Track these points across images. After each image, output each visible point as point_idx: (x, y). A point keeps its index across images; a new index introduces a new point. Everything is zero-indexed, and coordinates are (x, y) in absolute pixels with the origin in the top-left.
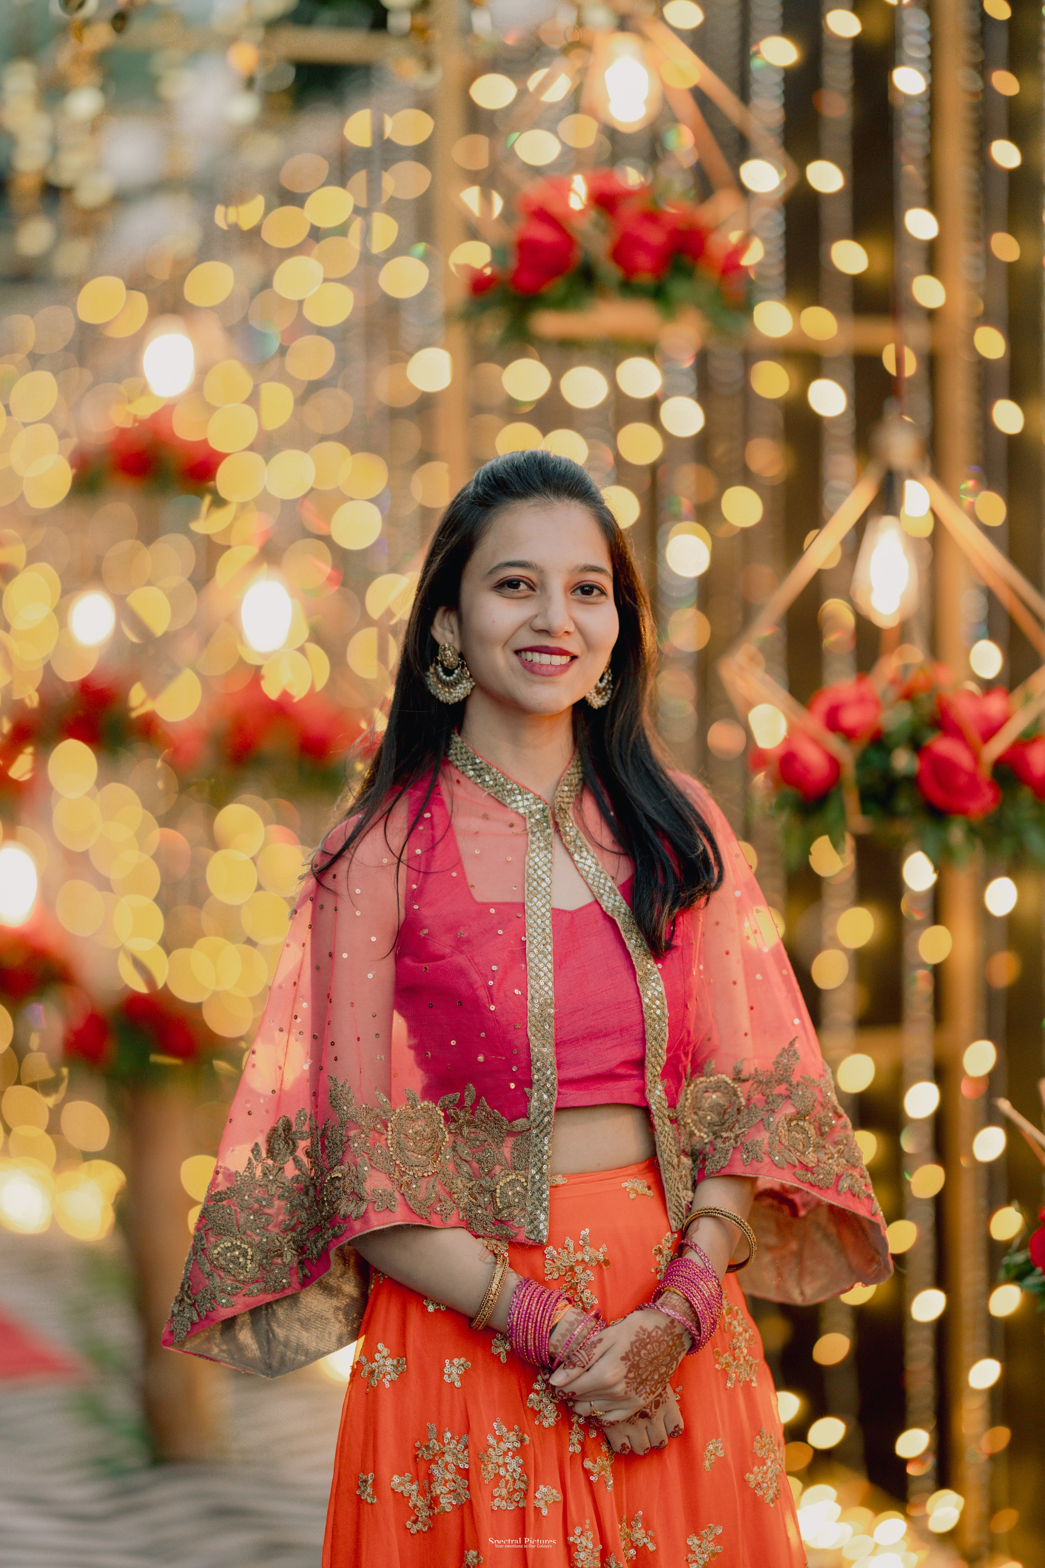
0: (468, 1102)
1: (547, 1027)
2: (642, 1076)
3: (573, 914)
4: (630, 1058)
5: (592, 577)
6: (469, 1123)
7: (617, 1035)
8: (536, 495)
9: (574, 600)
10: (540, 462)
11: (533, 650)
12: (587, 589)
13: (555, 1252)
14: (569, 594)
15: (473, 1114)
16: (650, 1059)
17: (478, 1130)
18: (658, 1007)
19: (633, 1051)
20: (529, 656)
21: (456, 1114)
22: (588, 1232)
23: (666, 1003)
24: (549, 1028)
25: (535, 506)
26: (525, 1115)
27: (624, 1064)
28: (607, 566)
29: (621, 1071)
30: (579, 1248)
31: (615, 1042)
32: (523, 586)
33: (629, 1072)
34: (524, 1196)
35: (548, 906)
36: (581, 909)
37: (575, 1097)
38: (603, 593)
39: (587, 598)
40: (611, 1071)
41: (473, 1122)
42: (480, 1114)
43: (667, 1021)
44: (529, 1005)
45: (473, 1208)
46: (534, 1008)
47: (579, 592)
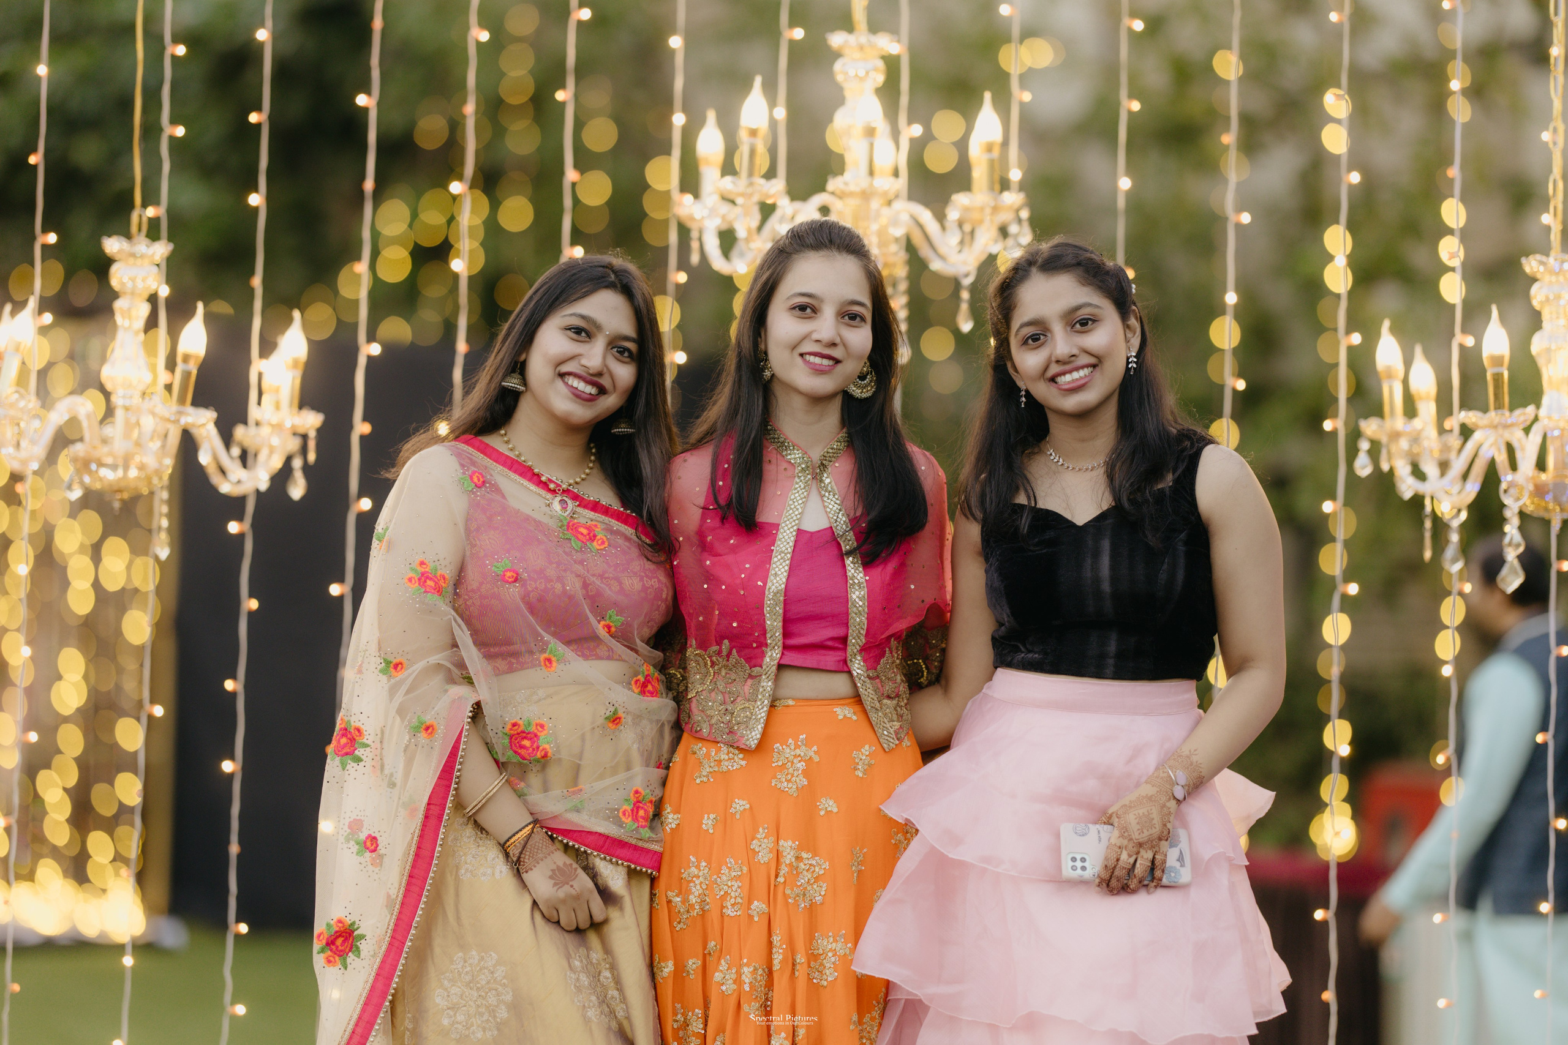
0: (725, 653)
1: (778, 609)
2: (845, 649)
3: (812, 533)
4: (836, 636)
5: (857, 309)
6: (726, 667)
7: (830, 619)
8: (825, 250)
9: (842, 323)
10: (830, 227)
11: (810, 354)
12: (853, 317)
13: (781, 748)
14: (839, 318)
15: (728, 660)
16: (852, 640)
17: (731, 673)
18: (860, 606)
19: (838, 632)
20: (808, 357)
21: (717, 660)
22: (805, 737)
23: (866, 604)
24: (779, 610)
25: (823, 256)
26: (761, 666)
27: (832, 639)
28: (868, 302)
29: (830, 643)
30: (797, 747)
31: (828, 624)
32: (809, 310)
33: (837, 645)
34: (751, 718)
35: (795, 528)
36: (819, 531)
37: (792, 658)
38: (863, 319)
39: (852, 322)
40: (822, 642)
41: (727, 666)
42: (732, 660)
43: (866, 616)
44: (767, 593)
45: (719, 723)
46: (769, 595)
47: (847, 317)
